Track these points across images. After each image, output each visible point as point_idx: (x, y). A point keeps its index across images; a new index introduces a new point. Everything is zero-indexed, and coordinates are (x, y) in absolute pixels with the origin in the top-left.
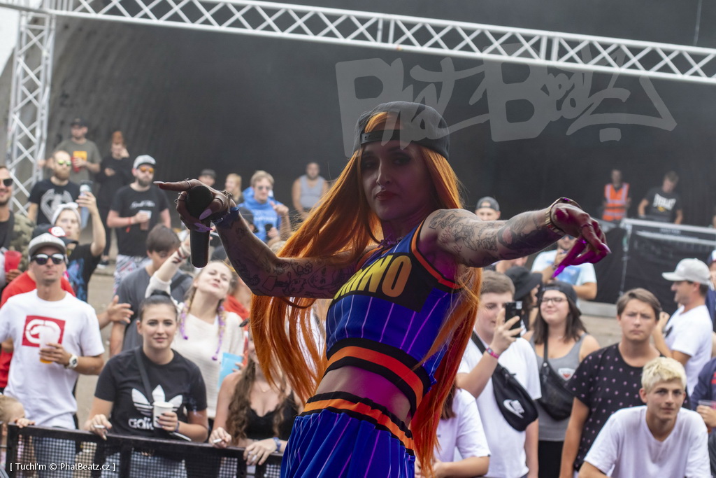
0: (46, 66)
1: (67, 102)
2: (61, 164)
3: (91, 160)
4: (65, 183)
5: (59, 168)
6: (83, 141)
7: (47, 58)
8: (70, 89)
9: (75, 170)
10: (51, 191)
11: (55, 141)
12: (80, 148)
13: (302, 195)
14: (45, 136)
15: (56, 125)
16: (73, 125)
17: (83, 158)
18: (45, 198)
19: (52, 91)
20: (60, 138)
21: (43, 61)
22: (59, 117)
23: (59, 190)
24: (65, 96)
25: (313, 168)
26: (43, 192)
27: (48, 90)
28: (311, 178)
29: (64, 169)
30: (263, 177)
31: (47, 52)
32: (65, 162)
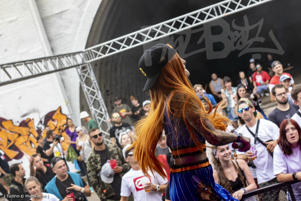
0: (95, 83)
1: (109, 93)
2: (116, 118)
3: (128, 111)
4: (121, 124)
5: (116, 120)
6: (122, 105)
7: (94, 80)
8: (108, 88)
9: (123, 118)
10: (117, 130)
11: (111, 110)
12: (121, 108)
13: (214, 88)
14: (106, 110)
15: (109, 104)
16: (116, 100)
17: (124, 112)
18: (116, 133)
19: (101, 92)
20: (113, 108)
21: (93, 82)
22: (109, 100)
23: (120, 128)
24: (107, 91)
25: (214, 76)
26: (114, 132)
27: (99, 92)
28: (215, 80)
29: (118, 119)
30: (197, 87)
31: (93, 77)
32: (117, 116)
